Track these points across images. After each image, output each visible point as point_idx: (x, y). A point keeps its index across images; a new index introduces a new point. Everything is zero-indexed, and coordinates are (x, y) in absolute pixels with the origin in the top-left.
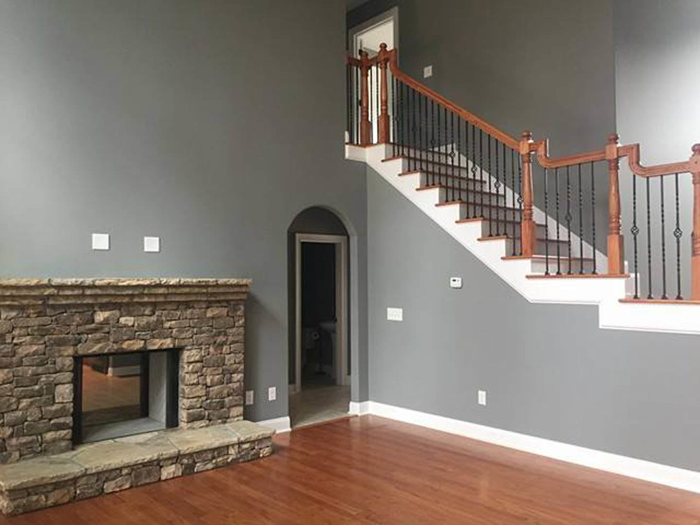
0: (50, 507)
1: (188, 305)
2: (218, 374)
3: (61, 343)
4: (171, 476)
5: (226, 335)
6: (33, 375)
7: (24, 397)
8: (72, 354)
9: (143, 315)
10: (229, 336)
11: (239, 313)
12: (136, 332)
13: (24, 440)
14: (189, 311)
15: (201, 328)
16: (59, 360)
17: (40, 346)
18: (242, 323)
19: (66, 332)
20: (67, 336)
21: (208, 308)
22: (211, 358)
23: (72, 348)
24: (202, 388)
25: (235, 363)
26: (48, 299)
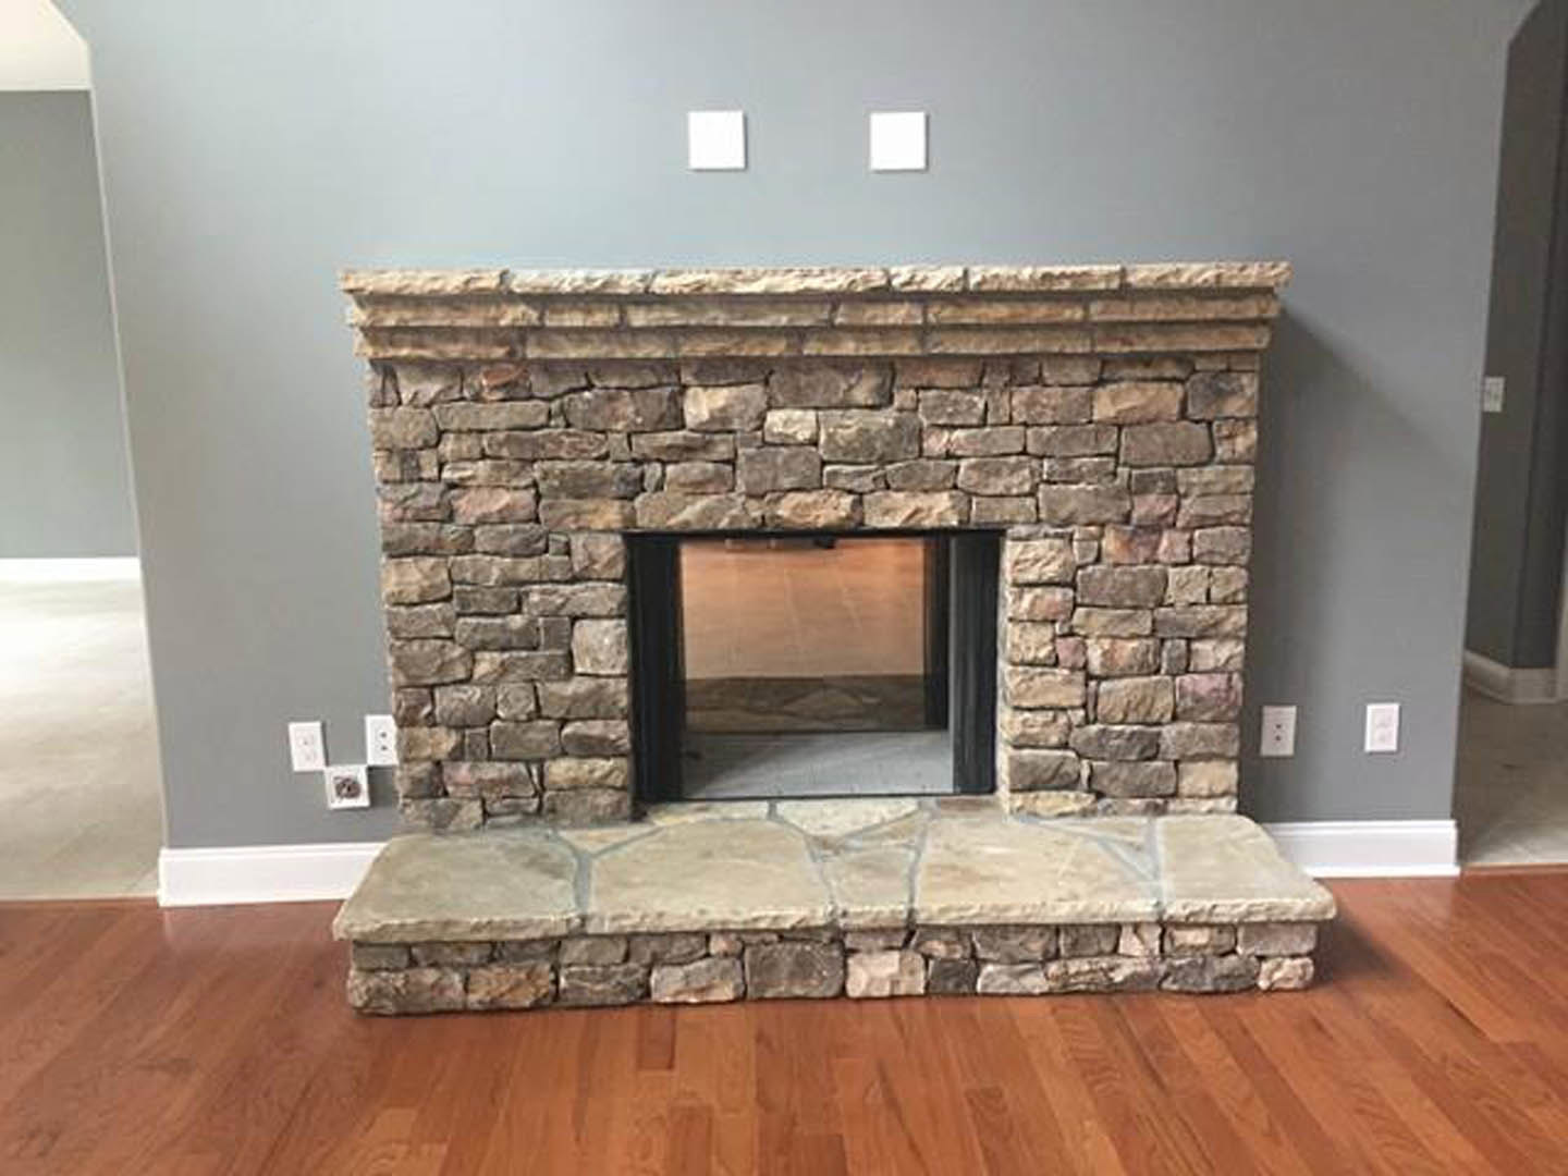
0: (476, 1012)
1: (1016, 370)
2: (1133, 637)
3: (582, 488)
4: (886, 992)
5: (1172, 488)
6: (507, 582)
7: (484, 647)
8: (617, 525)
9: (846, 406)
10: (1186, 496)
11: (1233, 407)
12: (824, 463)
13: (491, 771)
14: (1022, 395)
15: (1067, 459)
16: (578, 542)
17: (518, 494)
18: (1249, 449)
19: (595, 455)
20: (599, 465)
21: (1100, 382)
22: (1105, 574)
23: (617, 504)
24: (1068, 682)
25: (1209, 601)
26: (523, 341)
